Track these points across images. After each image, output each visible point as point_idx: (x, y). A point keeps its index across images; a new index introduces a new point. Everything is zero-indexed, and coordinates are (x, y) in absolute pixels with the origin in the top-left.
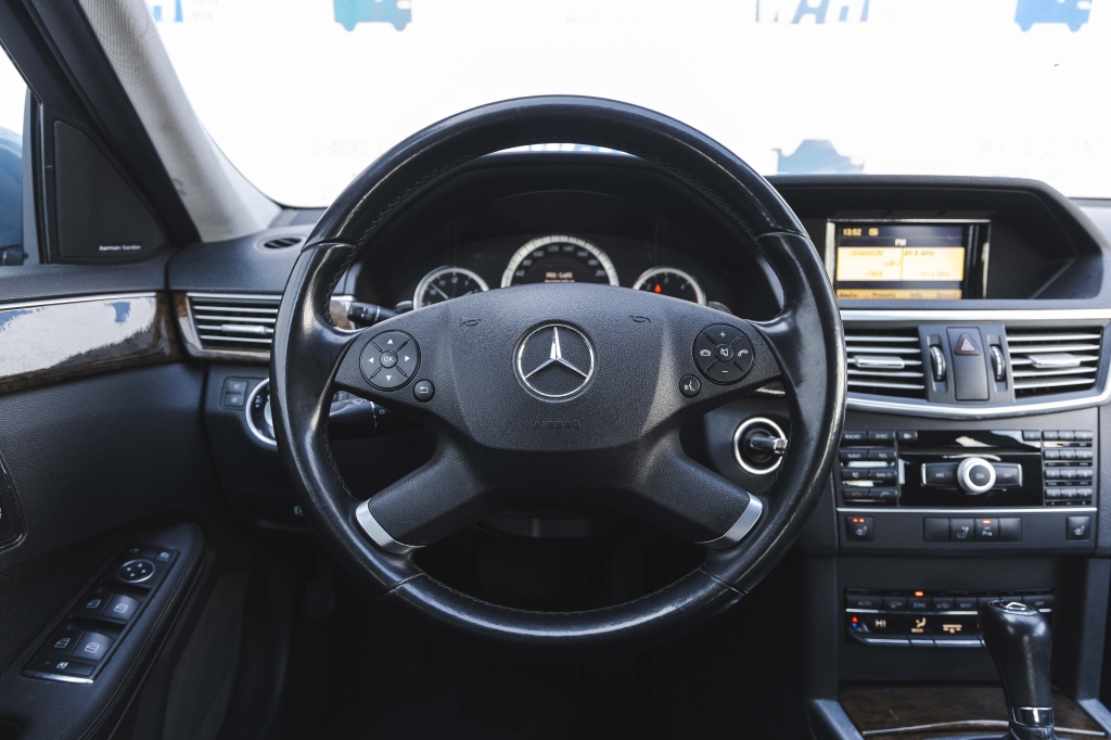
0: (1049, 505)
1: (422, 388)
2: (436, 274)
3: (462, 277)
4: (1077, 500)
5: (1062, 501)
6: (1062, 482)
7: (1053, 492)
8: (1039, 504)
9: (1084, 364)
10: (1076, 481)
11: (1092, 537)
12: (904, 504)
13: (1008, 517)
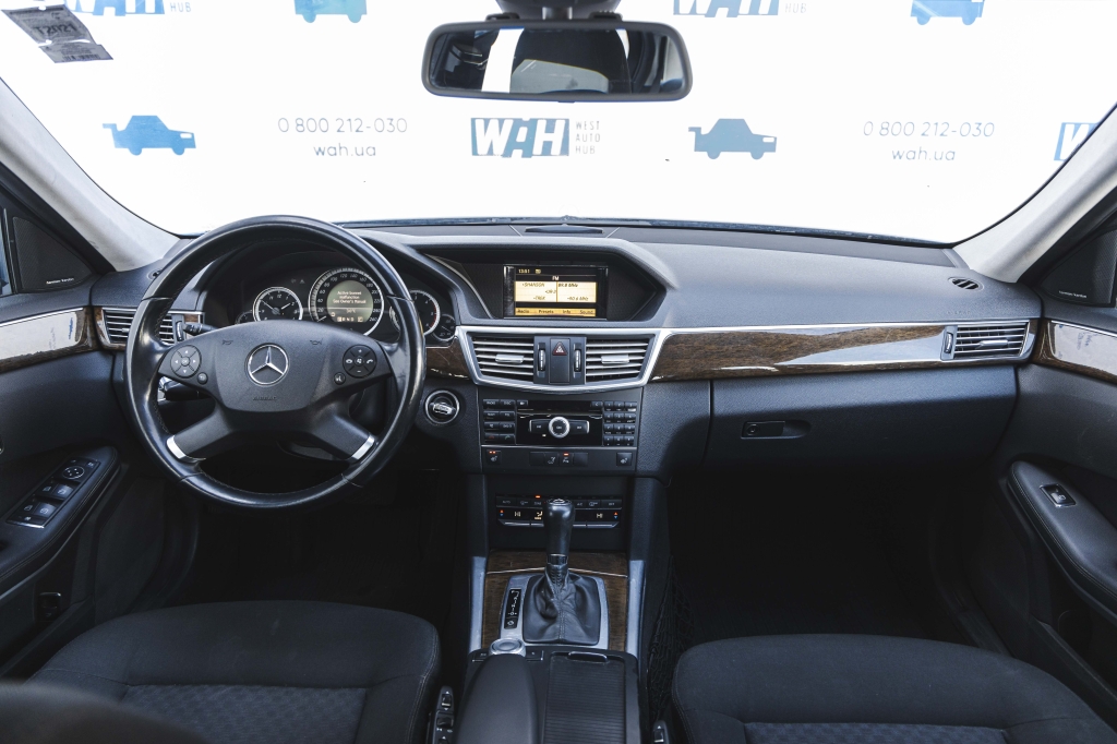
0: (606, 445)
1: (202, 377)
2: (268, 292)
3: (284, 294)
4: (624, 443)
5: (613, 443)
6: (614, 431)
7: (608, 437)
8: (600, 445)
9: (631, 361)
10: (624, 431)
11: (633, 465)
12: (519, 443)
13: (581, 452)
